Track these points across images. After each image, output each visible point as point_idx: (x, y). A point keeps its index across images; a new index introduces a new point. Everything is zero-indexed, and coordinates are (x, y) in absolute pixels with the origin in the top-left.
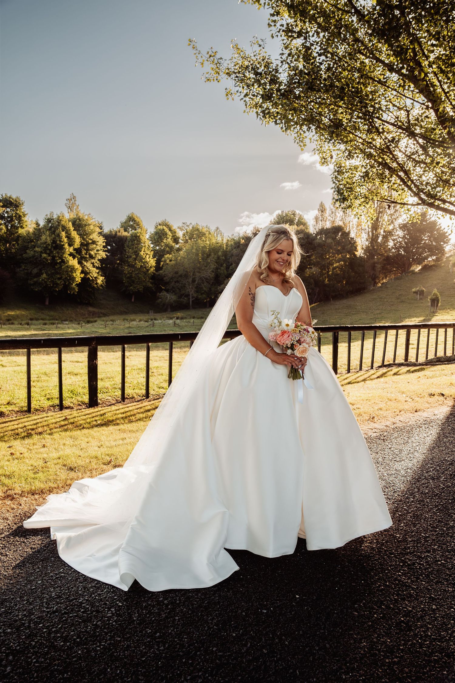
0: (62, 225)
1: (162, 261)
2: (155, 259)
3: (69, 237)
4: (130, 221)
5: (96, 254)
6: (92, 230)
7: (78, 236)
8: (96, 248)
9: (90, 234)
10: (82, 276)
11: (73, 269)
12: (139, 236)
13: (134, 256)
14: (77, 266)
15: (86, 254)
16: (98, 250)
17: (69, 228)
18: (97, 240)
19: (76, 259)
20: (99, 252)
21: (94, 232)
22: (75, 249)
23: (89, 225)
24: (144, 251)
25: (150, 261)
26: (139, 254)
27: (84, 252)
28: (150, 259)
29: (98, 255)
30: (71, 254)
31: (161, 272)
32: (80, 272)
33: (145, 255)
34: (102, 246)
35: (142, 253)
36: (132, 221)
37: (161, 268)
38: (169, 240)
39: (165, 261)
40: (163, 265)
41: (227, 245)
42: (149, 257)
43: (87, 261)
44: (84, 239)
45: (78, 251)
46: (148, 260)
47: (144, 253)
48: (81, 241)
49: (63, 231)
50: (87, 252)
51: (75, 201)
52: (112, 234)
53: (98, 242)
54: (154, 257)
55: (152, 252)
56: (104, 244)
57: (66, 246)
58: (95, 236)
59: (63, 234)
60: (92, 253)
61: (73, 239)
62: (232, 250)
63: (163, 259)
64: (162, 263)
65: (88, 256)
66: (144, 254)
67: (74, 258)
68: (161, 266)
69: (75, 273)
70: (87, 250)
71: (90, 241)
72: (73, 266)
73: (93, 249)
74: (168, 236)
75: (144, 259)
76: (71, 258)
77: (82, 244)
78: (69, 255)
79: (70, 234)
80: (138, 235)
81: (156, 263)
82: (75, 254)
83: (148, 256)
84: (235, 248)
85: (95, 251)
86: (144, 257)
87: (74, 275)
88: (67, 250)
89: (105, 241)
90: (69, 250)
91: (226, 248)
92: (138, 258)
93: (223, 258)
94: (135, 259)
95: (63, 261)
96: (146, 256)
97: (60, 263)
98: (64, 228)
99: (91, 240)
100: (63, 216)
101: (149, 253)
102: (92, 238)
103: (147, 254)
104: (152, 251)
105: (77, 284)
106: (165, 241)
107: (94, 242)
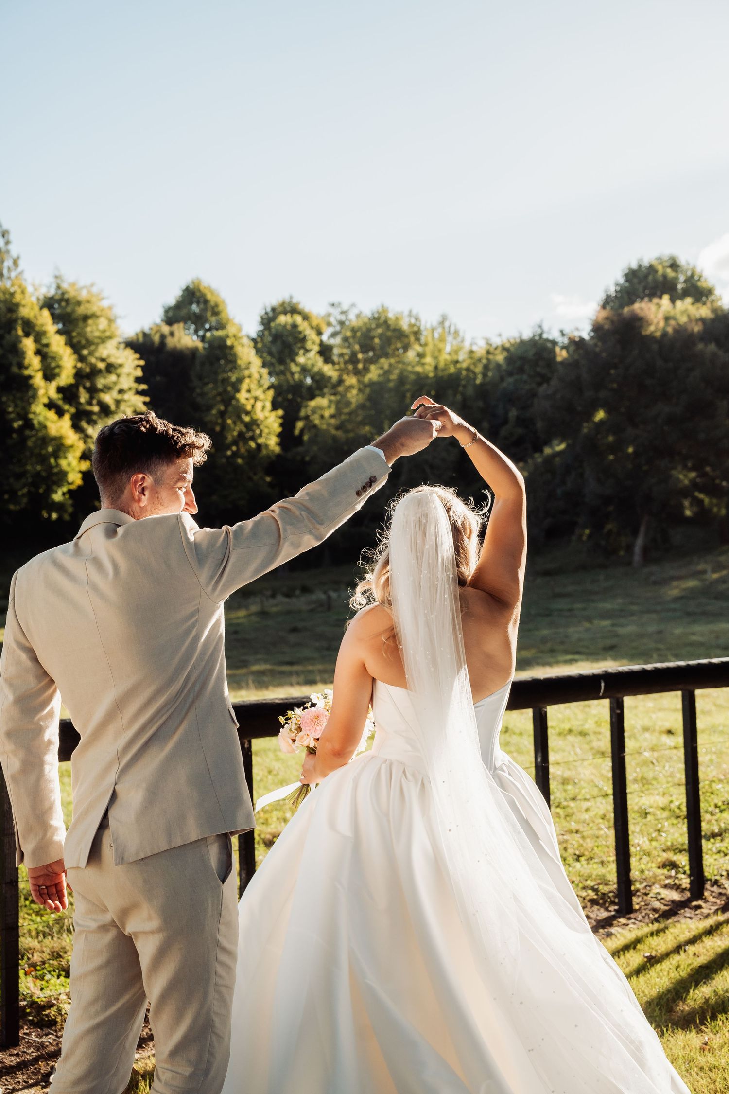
0: (23, 318)
1: (299, 419)
2: (280, 412)
3: (42, 352)
4: (191, 303)
5: (118, 402)
6: (104, 331)
7: (69, 350)
8: (115, 383)
9: (97, 345)
10: (85, 466)
11: (60, 448)
12: (232, 347)
13: (222, 408)
14: (71, 437)
15: (90, 403)
16: (121, 391)
17: (42, 325)
18: (119, 361)
19: (67, 417)
20: (126, 397)
21: (110, 338)
22: (60, 390)
23: (94, 316)
24: (249, 391)
25: (266, 418)
26: (233, 397)
27: (83, 397)
28: (267, 413)
29: (123, 407)
30: (51, 405)
31: (300, 449)
32: (78, 454)
33: (252, 401)
34: (132, 379)
35: (242, 396)
36: (198, 303)
37: (299, 440)
38: (312, 354)
39: (307, 418)
40: (302, 431)
41: (486, 367)
42: (264, 408)
43: (92, 422)
44: (82, 359)
45: (68, 393)
46: (259, 415)
47: (248, 395)
48: (75, 367)
49: (27, 335)
50: (92, 398)
51: (7, 243)
52: (152, 343)
53: (121, 366)
54: (275, 407)
55: (271, 393)
56: (139, 373)
57: (38, 380)
58: (112, 351)
59: (29, 345)
60: (108, 398)
61: (53, 358)
62: (502, 379)
63: (302, 413)
64: (300, 425)
65: (96, 409)
66: (247, 399)
67: (60, 413)
68: (297, 432)
69: (66, 458)
70: (93, 391)
71: (101, 365)
72: (60, 438)
73: (108, 388)
74: (309, 345)
75: (247, 413)
76: (52, 415)
77: (79, 375)
78: (46, 405)
79: (47, 345)
80: (229, 343)
81: (281, 425)
82: (60, 403)
83: (259, 405)
84: (510, 374)
85: (114, 394)
86: (249, 408)
87: (63, 463)
88: (41, 392)
89: (142, 363)
90: (47, 391)
91: (485, 375)
92: (230, 409)
93: (480, 404)
94: (222, 414)
95: (28, 424)
96: (253, 406)
97: (21, 429)
98: (29, 328)
99: (103, 360)
100: (23, 292)
101: (262, 396)
102: (104, 356)
103: (256, 399)
104: (269, 388)
105: (70, 491)
106: (301, 359)
107: (111, 368)
